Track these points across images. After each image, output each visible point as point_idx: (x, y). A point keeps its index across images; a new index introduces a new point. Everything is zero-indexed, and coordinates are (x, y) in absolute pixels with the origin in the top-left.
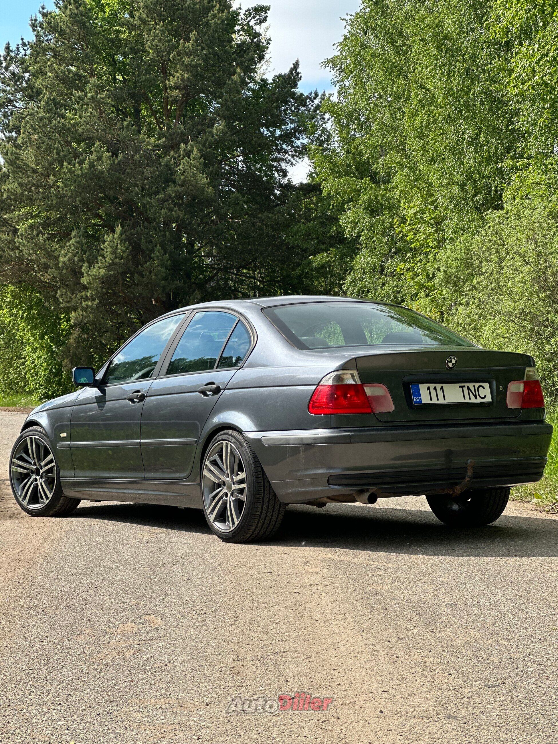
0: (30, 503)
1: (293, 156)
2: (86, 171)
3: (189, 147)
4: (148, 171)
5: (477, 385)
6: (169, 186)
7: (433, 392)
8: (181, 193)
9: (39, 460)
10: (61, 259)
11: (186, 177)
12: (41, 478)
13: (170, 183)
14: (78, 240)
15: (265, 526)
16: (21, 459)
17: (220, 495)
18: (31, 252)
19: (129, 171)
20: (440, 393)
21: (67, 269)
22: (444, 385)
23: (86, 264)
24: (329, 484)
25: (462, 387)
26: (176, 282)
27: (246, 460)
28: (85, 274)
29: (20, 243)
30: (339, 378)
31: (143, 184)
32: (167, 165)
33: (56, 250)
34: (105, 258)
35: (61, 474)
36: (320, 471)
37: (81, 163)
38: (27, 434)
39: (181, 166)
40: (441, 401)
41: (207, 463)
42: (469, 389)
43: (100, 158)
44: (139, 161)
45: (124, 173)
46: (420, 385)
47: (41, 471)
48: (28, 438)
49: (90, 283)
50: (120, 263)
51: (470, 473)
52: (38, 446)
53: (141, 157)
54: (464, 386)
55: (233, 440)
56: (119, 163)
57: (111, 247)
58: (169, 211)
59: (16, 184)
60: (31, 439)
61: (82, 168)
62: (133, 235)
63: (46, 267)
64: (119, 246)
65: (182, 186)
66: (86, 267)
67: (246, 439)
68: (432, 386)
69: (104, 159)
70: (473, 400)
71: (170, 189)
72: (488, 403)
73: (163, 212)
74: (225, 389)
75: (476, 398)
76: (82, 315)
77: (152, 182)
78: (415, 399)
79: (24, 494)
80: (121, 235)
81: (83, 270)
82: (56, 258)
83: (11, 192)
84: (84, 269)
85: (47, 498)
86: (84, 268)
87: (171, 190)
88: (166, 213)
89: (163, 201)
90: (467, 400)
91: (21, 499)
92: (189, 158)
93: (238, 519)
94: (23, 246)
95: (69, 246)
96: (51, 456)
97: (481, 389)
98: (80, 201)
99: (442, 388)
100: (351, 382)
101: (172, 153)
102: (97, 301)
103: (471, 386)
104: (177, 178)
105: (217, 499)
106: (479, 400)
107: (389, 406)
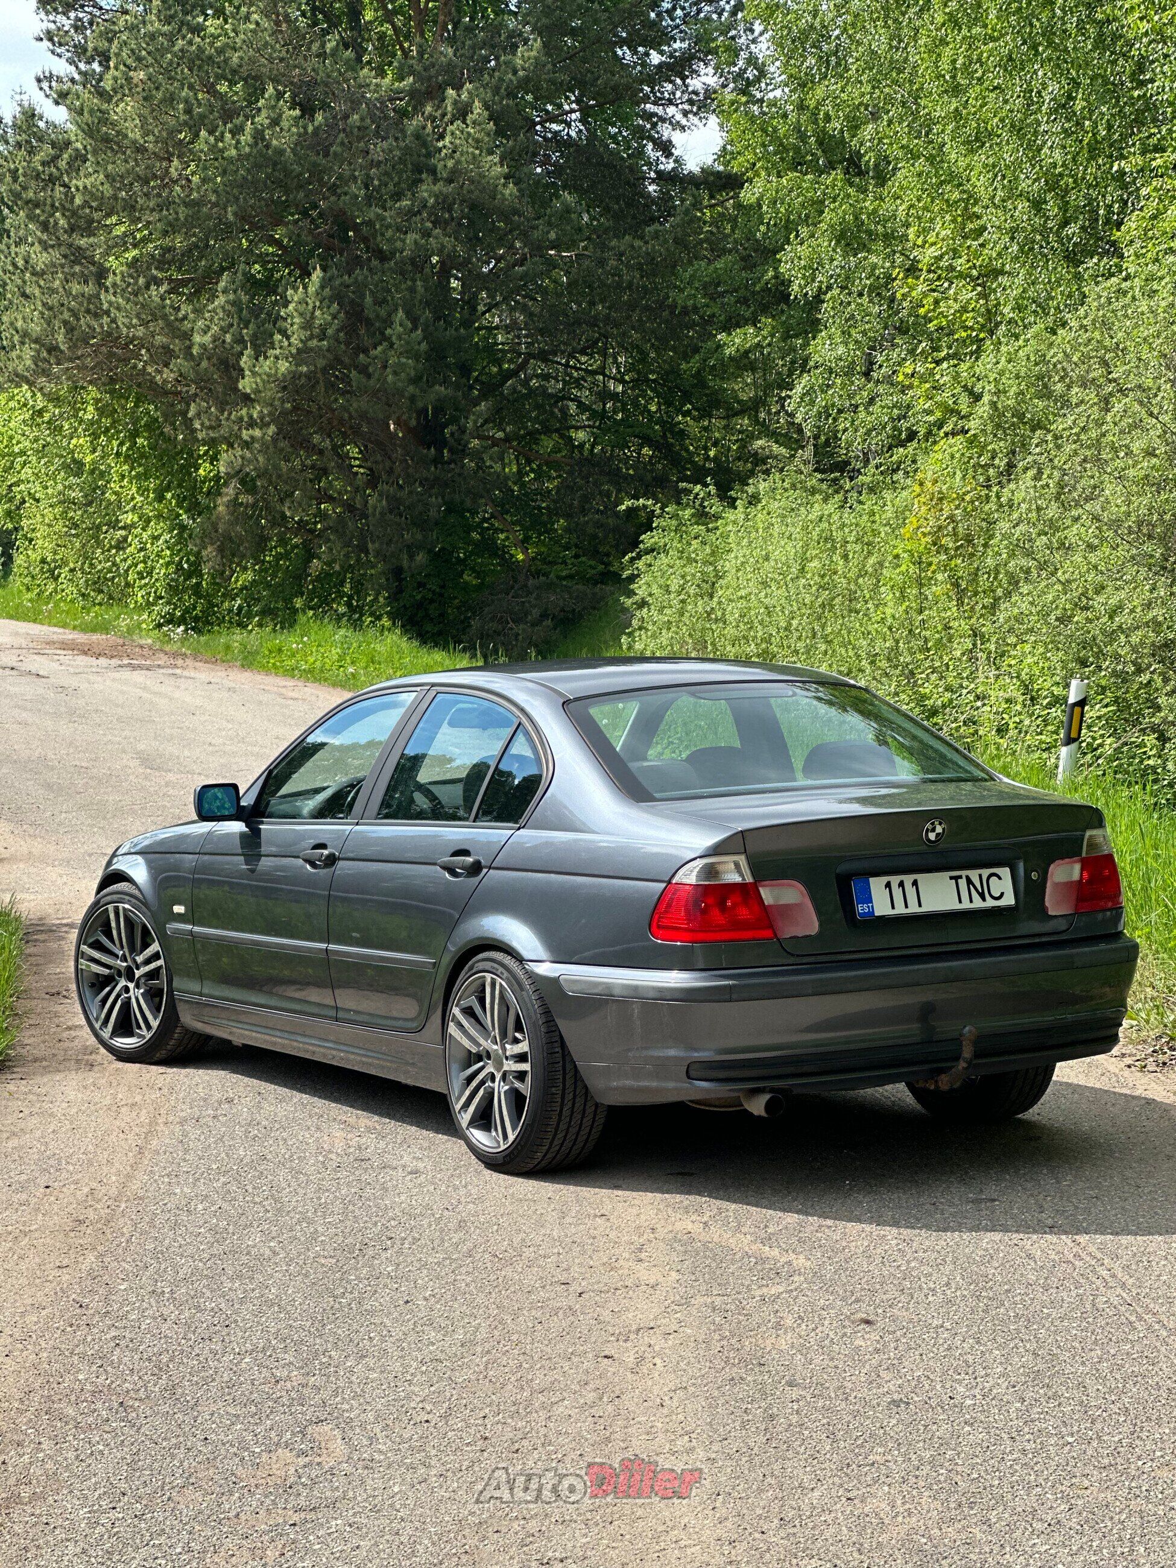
0: (115, 1033)
1: (685, 114)
2: (247, 149)
3: (464, 96)
4: (379, 149)
5: (985, 873)
6: (421, 181)
7: (897, 893)
8: (446, 197)
9: (132, 949)
10: (197, 338)
11: (458, 162)
12: (137, 986)
13: (424, 176)
14: (231, 297)
15: (568, 1144)
16: (98, 946)
17: (480, 1076)
18: (134, 321)
19: (339, 149)
20: (911, 891)
21: (209, 359)
22: (919, 877)
23: (248, 351)
24: (689, 1077)
25: (956, 878)
26: (437, 387)
27: (530, 1018)
28: (247, 373)
29: (110, 303)
30: (710, 871)
31: (368, 176)
32: (417, 136)
33: (185, 318)
34: (288, 338)
35: (175, 984)
36: (672, 1052)
37: (237, 131)
38: (109, 898)
39: (448, 139)
40: (914, 909)
41: (456, 1011)
42: (969, 881)
43: (275, 122)
44: (359, 128)
45: (326, 155)
46: (871, 880)
47: (138, 973)
48: (111, 907)
49: (257, 391)
50: (320, 348)
51: (967, 1052)
52: (130, 924)
53: (362, 119)
54: (960, 877)
55: (506, 974)
56: (316, 132)
57: (301, 314)
58: (423, 236)
59: (102, 176)
60: (117, 911)
61: (238, 142)
62: (348, 286)
63: (165, 356)
64: (318, 313)
65: (450, 181)
66: (249, 356)
67: (532, 976)
68: (895, 880)
69: (285, 124)
70: (978, 903)
71: (424, 187)
72: (1008, 909)
73: (411, 238)
74: (490, 868)
75: (984, 899)
76: (243, 458)
77: (386, 173)
78: (861, 908)
79: (103, 1016)
80: (322, 287)
81: (242, 363)
82: (187, 336)
83: (92, 194)
84: (245, 361)
85: (149, 1027)
86: (244, 358)
87: (427, 191)
88: (416, 242)
89: (411, 213)
90: (966, 905)
91: (97, 1026)
92: (464, 122)
93: (513, 1130)
94: (118, 309)
95: (214, 310)
96: (155, 947)
97: (993, 879)
98: (235, 214)
99: (915, 883)
100: (736, 878)
101: (429, 109)
102: (272, 429)
103: (974, 875)
104: (440, 166)
105: (474, 1084)
106: (990, 903)
107: (809, 924)
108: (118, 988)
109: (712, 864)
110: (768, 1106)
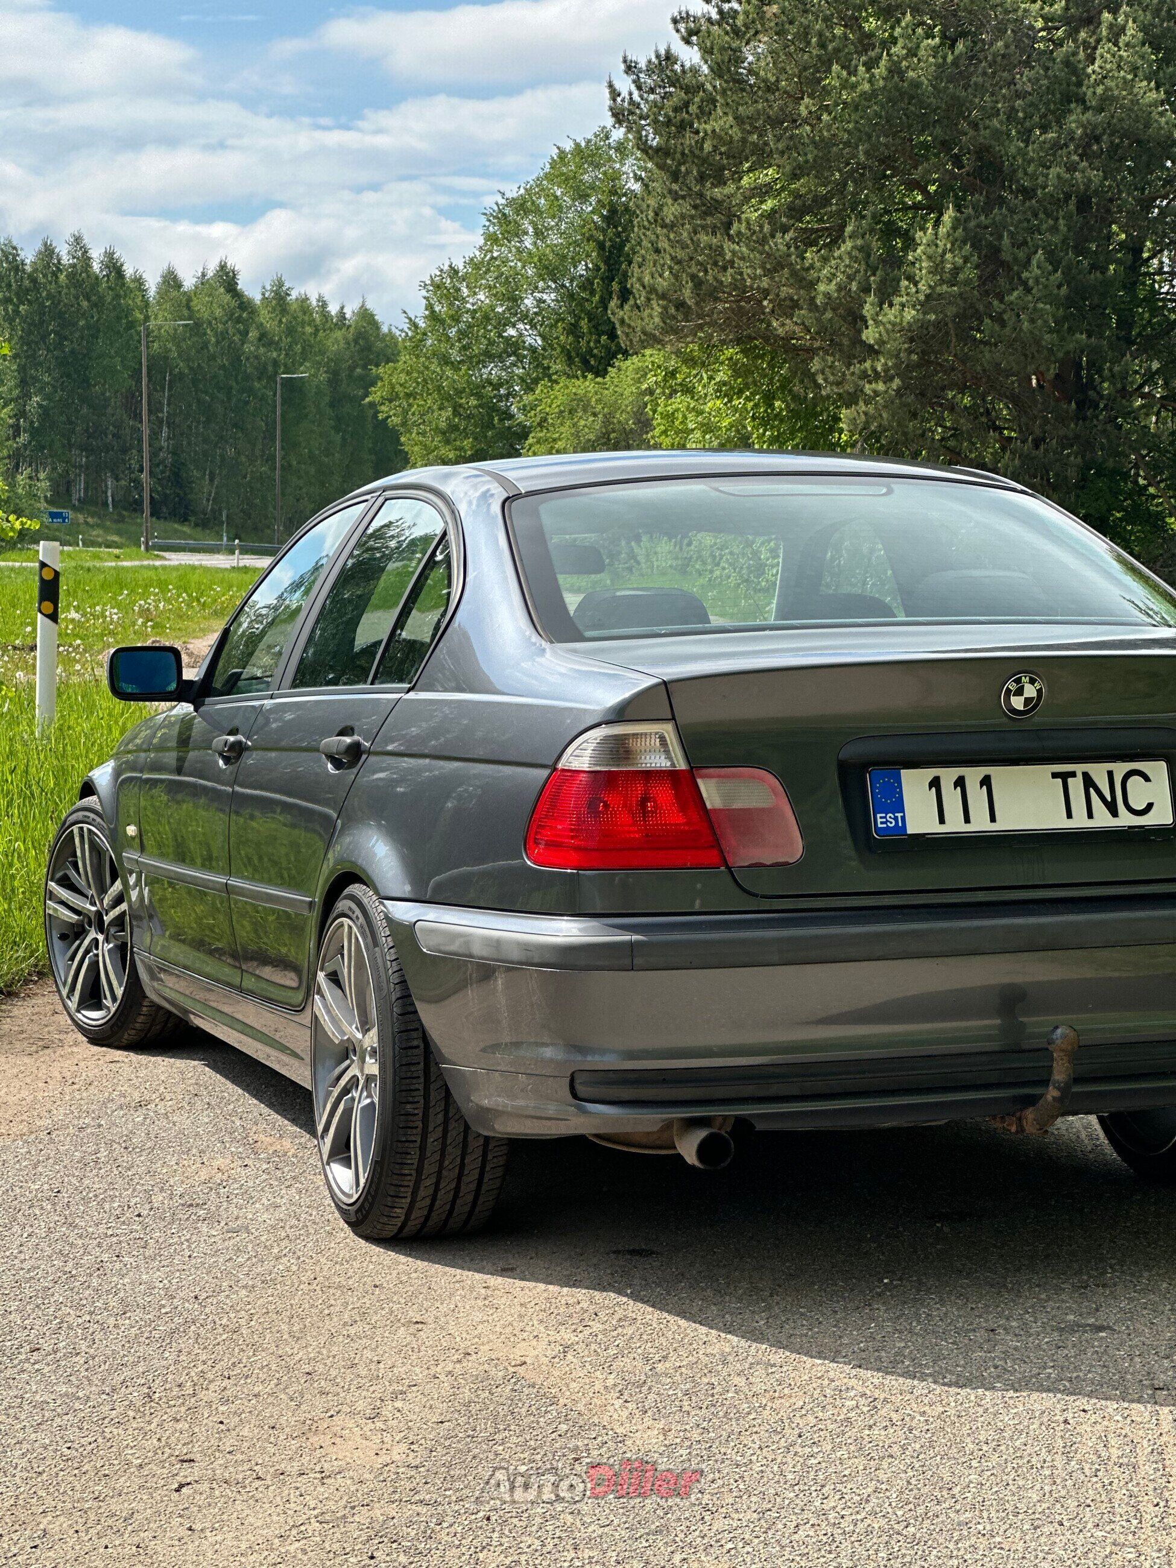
2: (881, 83)
3: (1121, 19)
4: (1024, 79)
5: (1120, 769)
6: (1070, 111)
7: (952, 798)
8: (1095, 127)
9: (99, 889)
10: (822, 287)
11: (1107, 89)
12: (107, 940)
13: (1073, 106)
14: (859, 242)
16: (65, 882)
17: (345, 1081)
18: (759, 271)
19: (980, 80)
20: (977, 797)
21: (834, 310)
22: (997, 773)
23: (871, 298)
24: (575, 1095)
25: (1064, 777)
26: (1078, 335)
28: (870, 322)
29: (734, 252)
30: (618, 748)
31: (1013, 108)
32: (1067, 63)
33: (812, 267)
34: (916, 284)
35: (136, 938)
36: (548, 1053)
37: (870, 65)
39: (1097, 63)
40: (980, 823)
41: (321, 976)
42: (1089, 782)
43: (912, 53)
44: (1003, 56)
45: (966, 87)
46: (904, 773)
47: (107, 919)
48: (76, 829)
49: (881, 342)
50: (950, 294)
51: (1060, 1073)
52: (94, 850)
53: (1007, 46)
54: (1073, 774)
55: (362, 920)
56: (955, 63)
57: (930, 258)
58: (1068, 170)
59: (731, 118)
60: (81, 835)
61: (873, 76)
62: (986, 227)
63: (788, 307)
64: (948, 256)
65: (1101, 110)
66: (872, 304)
67: (392, 925)
68: (948, 775)
69: (922, 53)
70: (1103, 819)
71: (1073, 117)
72: (1160, 831)
73: (1053, 171)
74: (369, 753)
75: (1115, 813)
76: (866, 414)
77: (1032, 104)
78: (882, 820)
79: (70, 980)
80: (954, 228)
81: (865, 312)
82: (812, 285)
83: (720, 138)
84: (868, 310)
85: (114, 999)
86: (867, 307)
87: (1076, 121)
88: (1059, 176)
89: (1056, 146)
90: (1080, 821)
91: (64, 993)
92: (1116, 44)
93: (363, 1171)
94: (743, 258)
95: (840, 258)
96: (119, 884)
97: (1135, 781)
98: (867, 153)
99: (986, 781)
100: (658, 762)
101: (1083, 35)
102: (897, 383)
103: (1098, 772)
104: (1089, 93)
105: (337, 1091)
106: (1125, 820)
107: (785, 842)
108: (86, 942)
109: (616, 738)
110: (702, 1151)
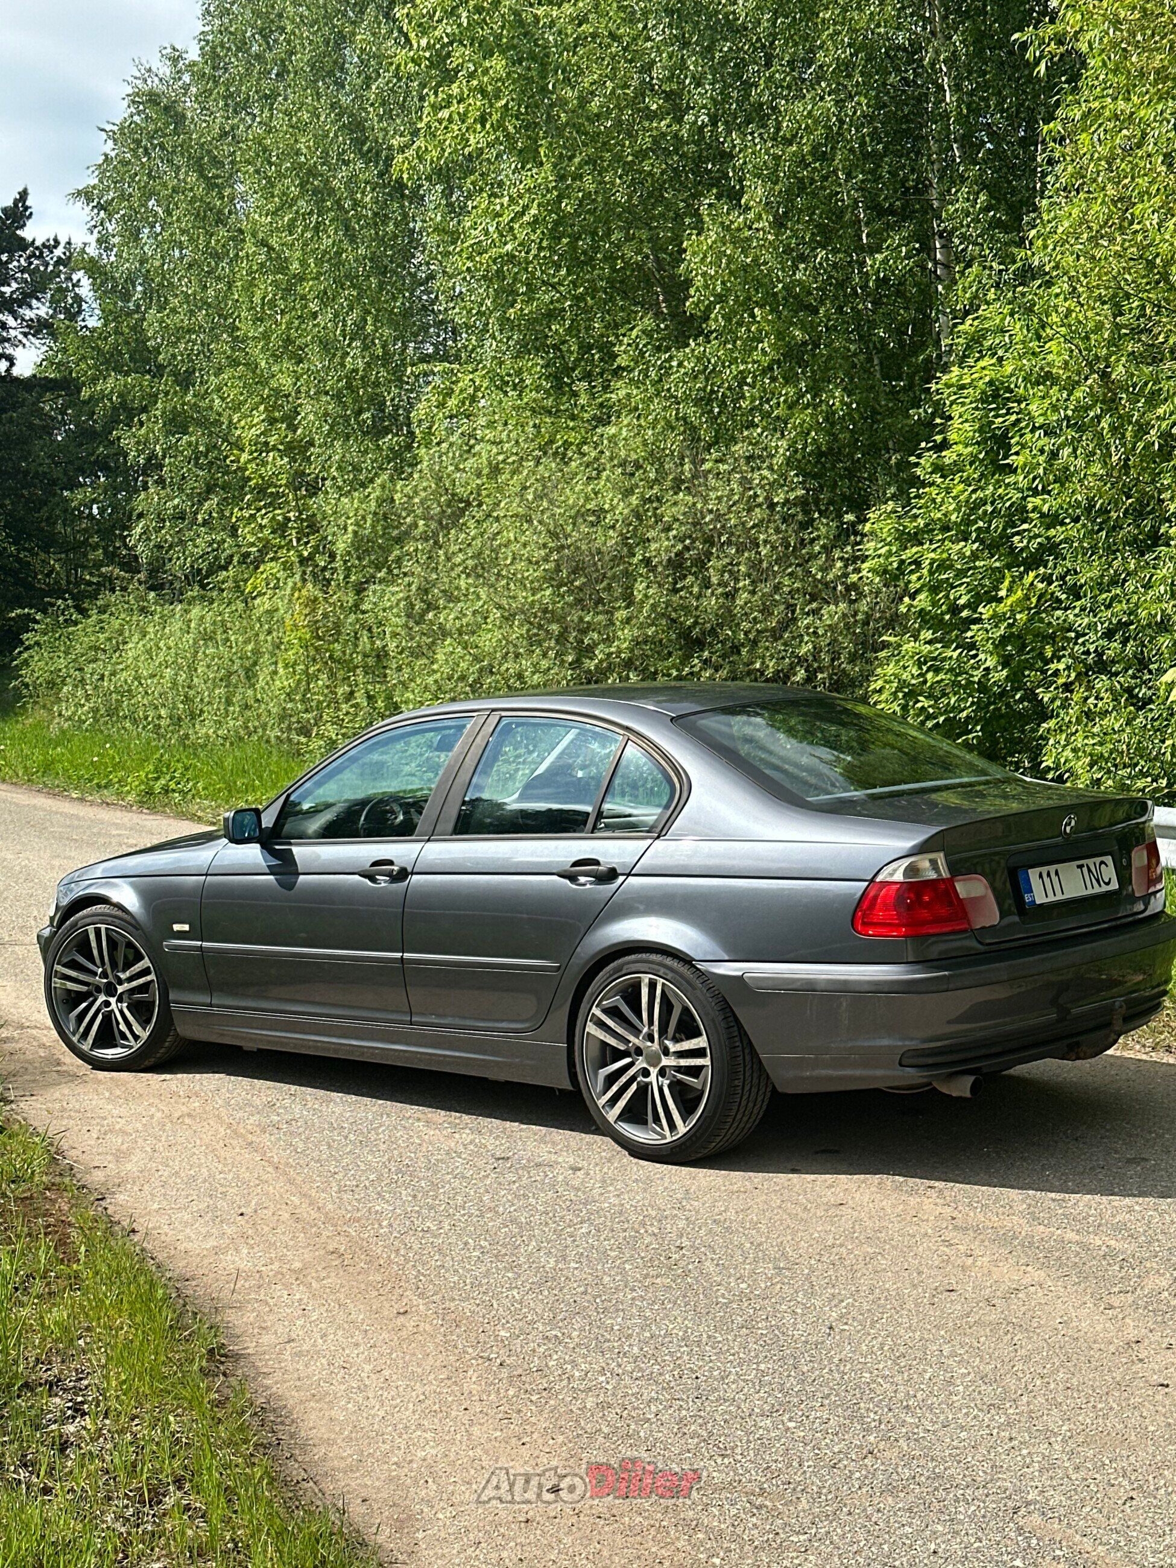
0: (96, 1044)
5: (1098, 860)
7: (1047, 882)
9: (114, 965)
12: (121, 1001)
16: (73, 965)
17: (632, 1072)
20: (1055, 881)
22: (1059, 867)
24: (901, 1065)
25: (1080, 867)
27: (707, 1014)
30: (911, 870)
35: (171, 997)
36: (885, 1042)
38: (88, 920)
40: (1060, 897)
41: (596, 1011)
42: (1089, 869)
46: (1030, 871)
47: (121, 989)
48: (91, 929)
52: (113, 944)
54: (1083, 866)
55: (671, 975)
60: (98, 932)
67: (701, 973)
68: (1045, 871)
70: (1097, 890)
72: (1115, 893)
74: (629, 875)
75: (1100, 885)
78: (1027, 898)
79: (81, 1029)
85: (137, 1038)
90: (1090, 891)
91: (75, 1039)
93: (684, 1125)
96: (146, 963)
97: (1103, 867)
99: (1057, 873)
100: (933, 875)
103: (1091, 863)
105: (624, 1079)
106: (1104, 888)
107: (989, 915)
108: (98, 1003)
109: (915, 863)
